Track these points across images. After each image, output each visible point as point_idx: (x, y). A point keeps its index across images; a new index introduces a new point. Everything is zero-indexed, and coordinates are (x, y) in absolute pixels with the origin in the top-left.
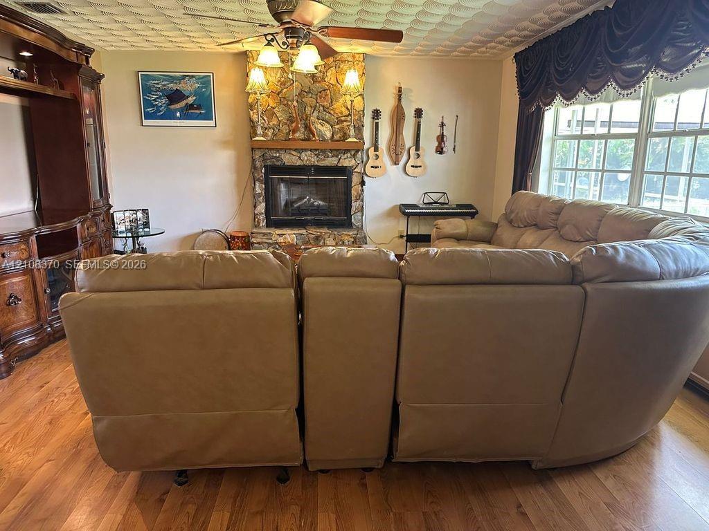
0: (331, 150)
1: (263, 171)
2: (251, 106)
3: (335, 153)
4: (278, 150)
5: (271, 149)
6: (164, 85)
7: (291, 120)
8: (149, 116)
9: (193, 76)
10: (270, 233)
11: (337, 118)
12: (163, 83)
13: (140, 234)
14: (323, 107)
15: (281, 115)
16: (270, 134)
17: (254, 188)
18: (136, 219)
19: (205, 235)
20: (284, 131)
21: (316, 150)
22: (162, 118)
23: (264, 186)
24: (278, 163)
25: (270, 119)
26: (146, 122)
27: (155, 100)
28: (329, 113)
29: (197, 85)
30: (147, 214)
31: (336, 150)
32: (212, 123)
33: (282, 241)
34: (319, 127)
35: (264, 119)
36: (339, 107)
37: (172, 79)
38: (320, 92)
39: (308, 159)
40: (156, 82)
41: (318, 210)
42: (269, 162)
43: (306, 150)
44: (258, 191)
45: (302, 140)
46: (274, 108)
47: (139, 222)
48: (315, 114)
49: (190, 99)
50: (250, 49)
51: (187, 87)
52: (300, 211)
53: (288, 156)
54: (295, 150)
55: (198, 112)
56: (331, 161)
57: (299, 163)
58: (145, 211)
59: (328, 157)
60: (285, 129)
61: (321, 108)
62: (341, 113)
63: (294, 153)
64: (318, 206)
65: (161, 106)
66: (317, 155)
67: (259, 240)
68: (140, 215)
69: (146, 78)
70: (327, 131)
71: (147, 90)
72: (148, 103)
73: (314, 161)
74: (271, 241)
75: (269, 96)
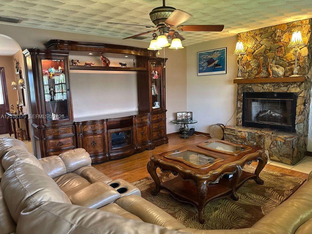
0: (283, 83)
1: (242, 95)
2: (238, 62)
3: (286, 84)
4: (251, 84)
5: (247, 84)
6: (206, 57)
7: (259, 66)
8: (200, 71)
9: (218, 51)
10: (234, 130)
11: (288, 63)
12: (206, 56)
13: (188, 123)
14: (279, 57)
15: (253, 64)
16: (247, 75)
17: (237, 104)
18: (187, 116)
19: (214, 126)
20: (255, 73)
21: (273, 83)
22: (205, 72)
23: (242, 103)
24: (250, 91)
25: (248, 67)
26: (199, 74)
27: (203, 64)
28: (283, 60)
29: (219, 55)
30: (192, 114)
31: (286, 82)
32: (224, 72)
33: (240, 135)
34: (275, 69)
35: (244, 68)
36: (290, 55)
37: (210, 54)
38: (278, 48)
39: (268, 88)
40: (204, 56)
41: (275, 119)
42: (245, 91)
43: (267, 83)
44: (239, 106)
45: (266, 78)
46: (250, 61)
47: (188, 118)
48: (274, 62)
49: (216, 61)
50: (239, 32)
51: (215, 56)
52: (263, 119)
53: (256, 87)
54: (261, 83)
55: (219, 67)
56: (283, 89)
57: (262, 91)
58: (191, 113)
59: (281, 87)
60: (255, 72)
61: (278, 58)
62: (291, 59)
63: (260, 85)
64: (275, 116)
65: (205, 66)
66: (274, 86)
67: (228, 133)
68: (189, 114)
69: (200, 55)
70: (280, 71)
71: (200, 60)
72: (200, 66)
73: (272, 89)
74: (234, 134)
75: (247, 55)
